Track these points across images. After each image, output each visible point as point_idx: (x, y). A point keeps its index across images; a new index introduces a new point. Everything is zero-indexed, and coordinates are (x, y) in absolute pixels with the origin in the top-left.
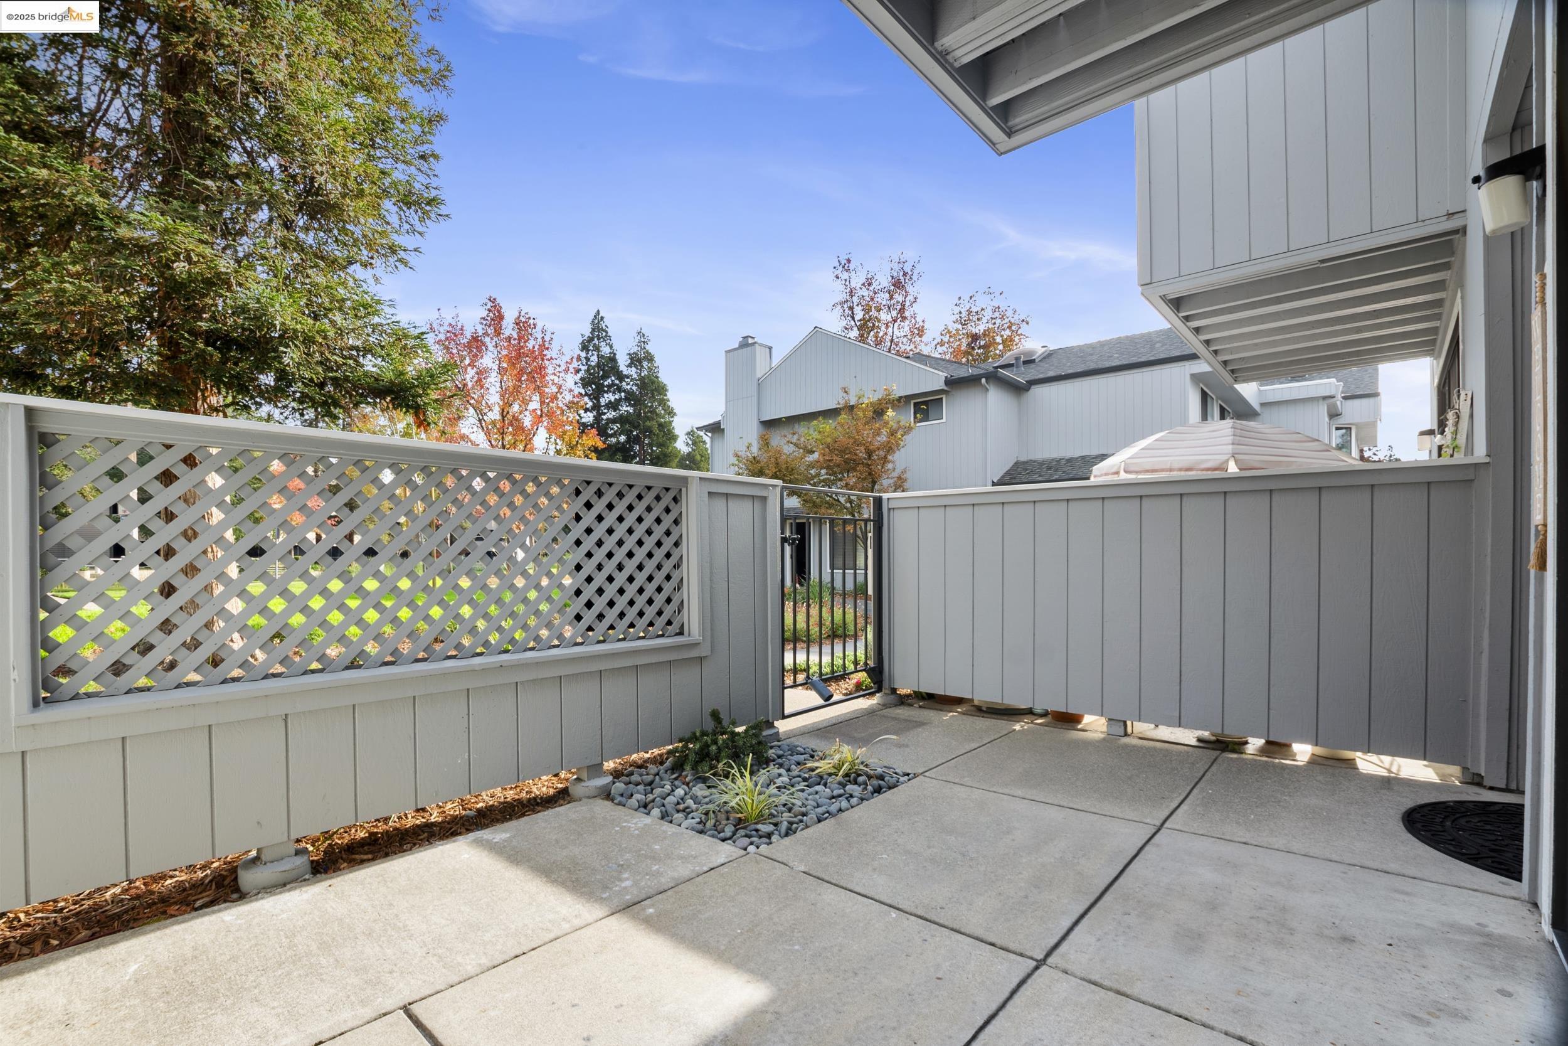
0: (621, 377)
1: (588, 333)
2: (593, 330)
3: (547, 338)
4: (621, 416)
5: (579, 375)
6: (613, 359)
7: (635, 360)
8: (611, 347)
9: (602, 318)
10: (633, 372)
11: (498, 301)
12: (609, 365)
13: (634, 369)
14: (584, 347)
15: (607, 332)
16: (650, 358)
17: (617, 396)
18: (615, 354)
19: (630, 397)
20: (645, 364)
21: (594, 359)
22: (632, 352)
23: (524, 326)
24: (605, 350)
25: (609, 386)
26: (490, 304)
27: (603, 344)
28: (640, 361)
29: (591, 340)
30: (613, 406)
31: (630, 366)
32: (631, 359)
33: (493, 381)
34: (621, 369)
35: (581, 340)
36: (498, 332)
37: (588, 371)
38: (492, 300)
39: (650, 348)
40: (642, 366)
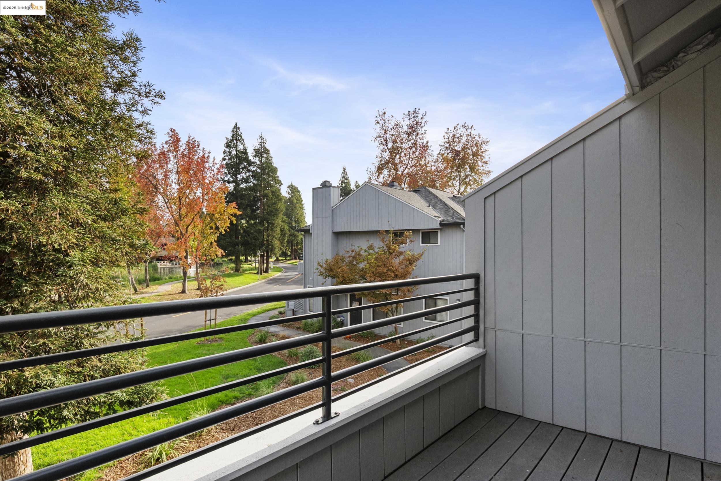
0: (250, 163)
1: (230, 137)
2: (233, 135)
3: (206, 155)
4: (250, 186)
5: (225, 162)
6: (245, 152)
7: (258, 153)
8: (244, 145)
9: (239, 128)
10: (256, 160)
11: (176, 131)
12: (242, 157)
13: (257, 158)
14: (228, 146)
15: (241, 137)
16: (267, 152)
17: (248, 174)
18: (246, 150)
19: (255, 175)
20: (264, 155)
21: (234, 152)
22: (256, 148)
23: (192, 146)
24: (241, 147)
25: (243, 168)
26: (171, 133)
27: (239, 143)
28: (261, 153)
29: (232, 141)
30: (246, 181)
31: (255, 156)
32: (256, 152)
33: (173, 177)
34: (250, 158)
35: (226, 141)
36: (176, 149)
37: (230, 159)
38: (172, 130)
39: (267, 146)
40: (262, 157)
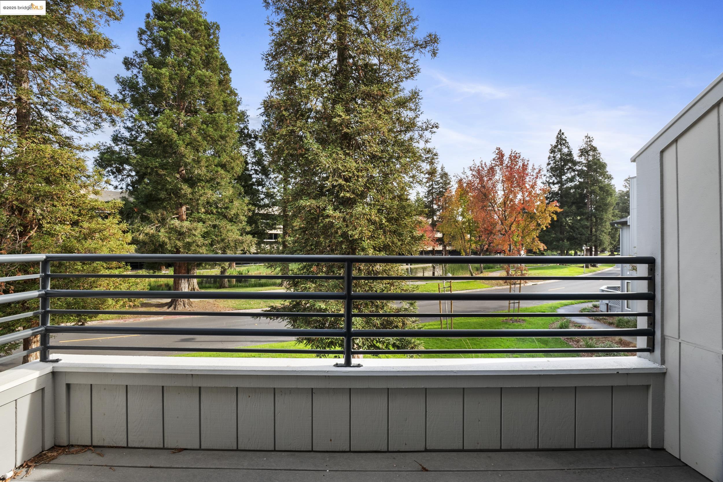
0: (575, 163)
1: (554, 143)
2: (558, 141)
3: (526, 164)
4: (575, 185)
5: (550, 166)
6: (570, 154)
7: (584, 152)
8: (568, 147)
9: (563, 134)
10: (583, 160)
11: (501, 149)
12: (568, 159)
13: (583, 157)
14: (552, 151)
15: (566, 141)
16: (594, 149)
17: (573, 174)
18: (571, 152)
19: (581, 173)
20: (591, 153)
21: (558, 156)
22: (582, 148)
23: (514, 158)
24: (565, 150)
25: (568, 169)
26: (497, 151)
27: (563, 147)
28: (587, 152)
29: (556, 147)
30: (572, 180)
31: (581, 156)
32: (582, 152)
33: (500, 187)
34: (575, 159)
35: (550, 147)
36: (502, 164)
37: (555, 163)
38: (498, 149)
39: (594, 144)
40: (589, 155)
